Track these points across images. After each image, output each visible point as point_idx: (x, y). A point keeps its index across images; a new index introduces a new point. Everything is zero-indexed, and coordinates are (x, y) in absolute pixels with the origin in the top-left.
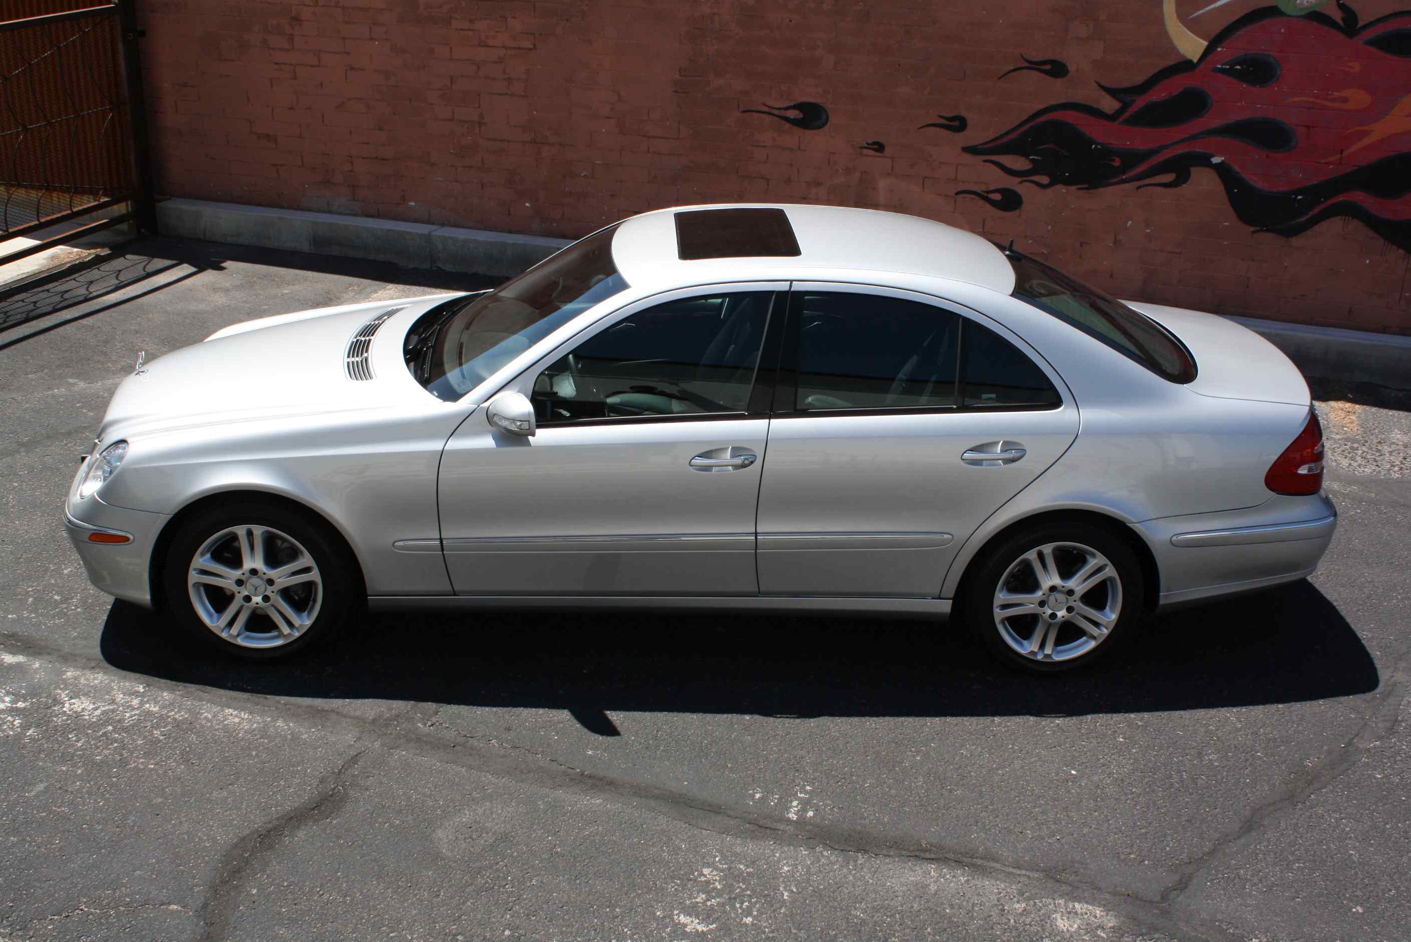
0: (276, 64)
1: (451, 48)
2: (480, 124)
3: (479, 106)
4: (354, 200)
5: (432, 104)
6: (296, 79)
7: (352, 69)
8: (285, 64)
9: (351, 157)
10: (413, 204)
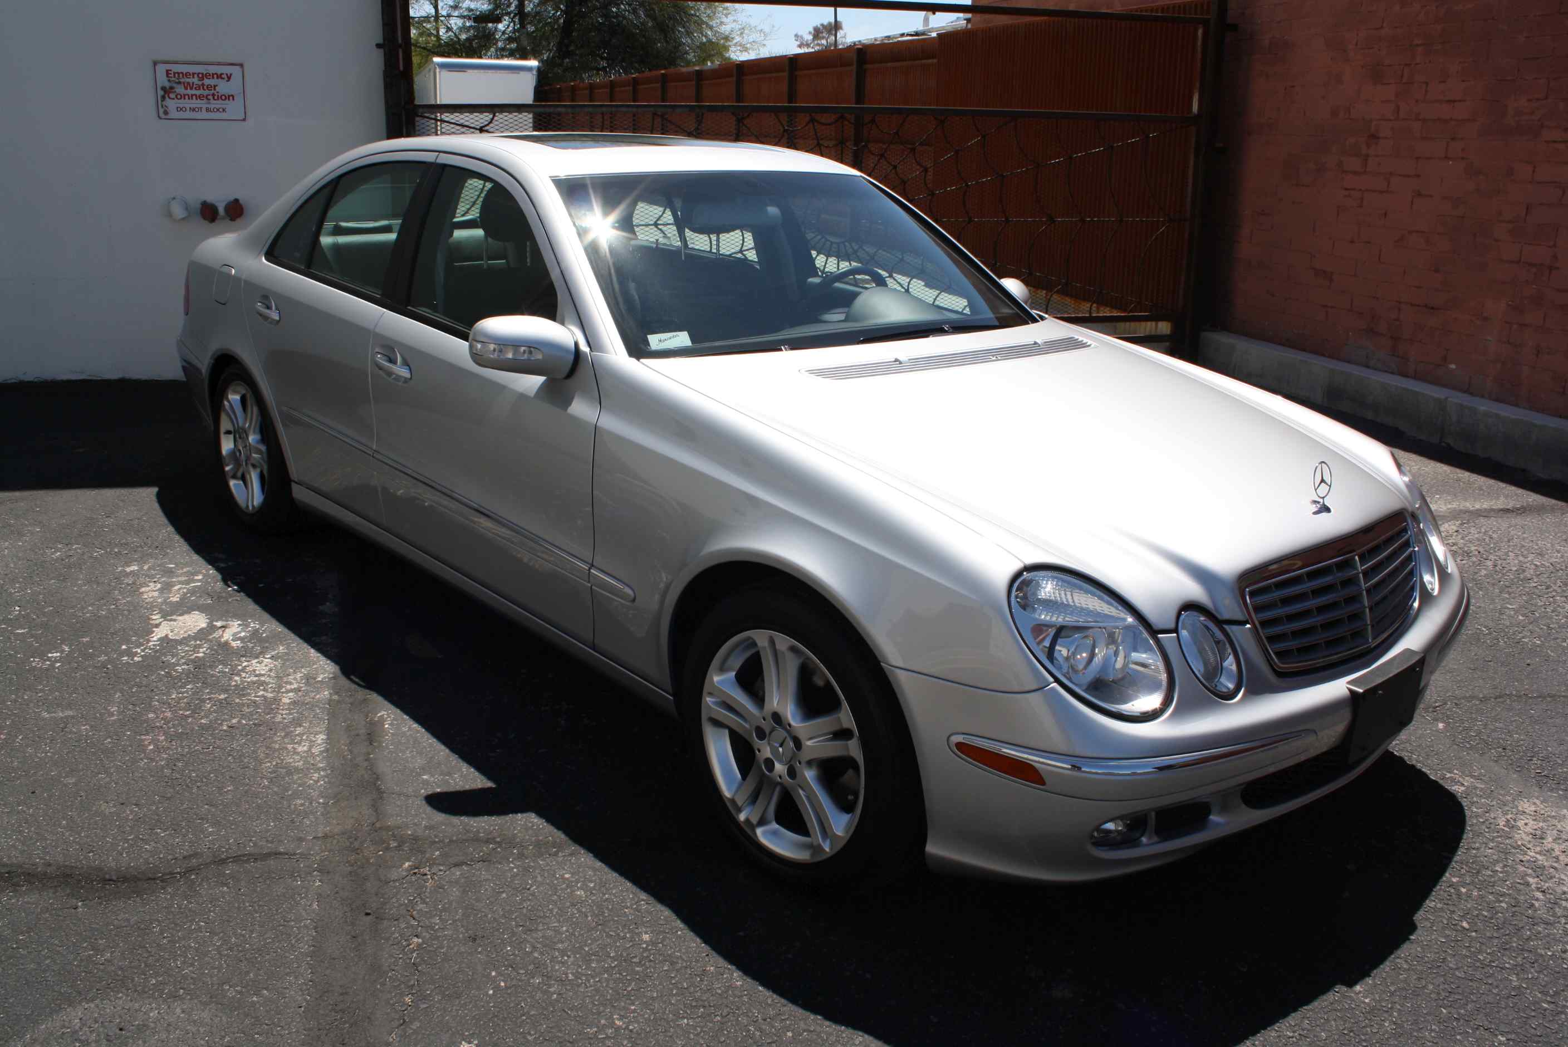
0: (1346, 189)
1: (1535, 167)
2: (1551, 268)
3: (1555, 246)
4: (1393, 355)
5: (1496, 240)
6: (1361, 206)
7: (1419, 195)
8: (1354, 189)
9: (1400, 303)
10: (1453, 366)
